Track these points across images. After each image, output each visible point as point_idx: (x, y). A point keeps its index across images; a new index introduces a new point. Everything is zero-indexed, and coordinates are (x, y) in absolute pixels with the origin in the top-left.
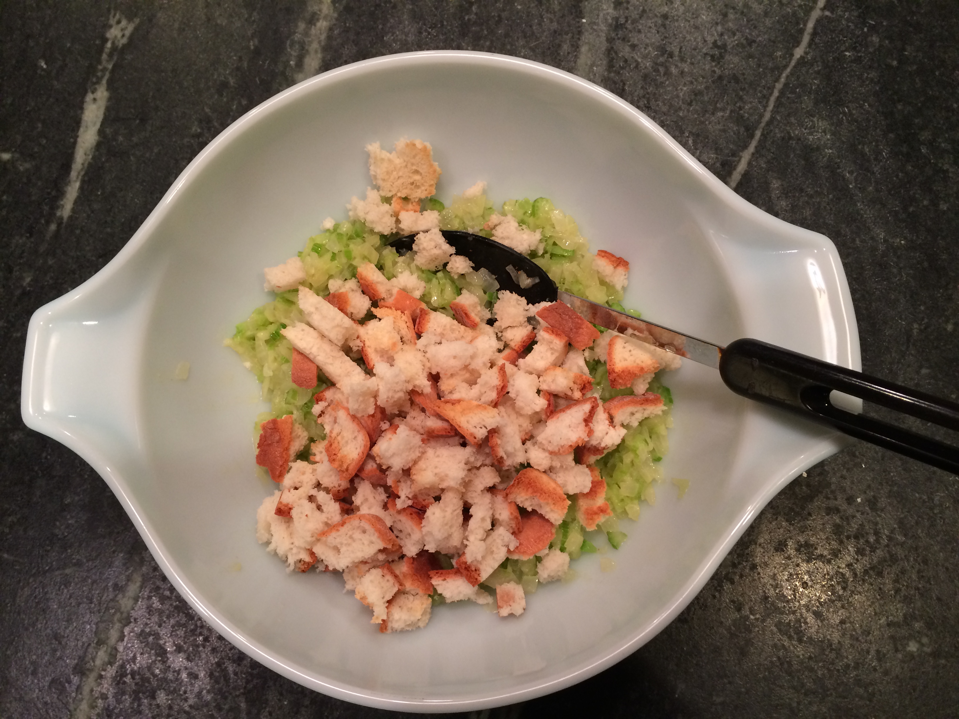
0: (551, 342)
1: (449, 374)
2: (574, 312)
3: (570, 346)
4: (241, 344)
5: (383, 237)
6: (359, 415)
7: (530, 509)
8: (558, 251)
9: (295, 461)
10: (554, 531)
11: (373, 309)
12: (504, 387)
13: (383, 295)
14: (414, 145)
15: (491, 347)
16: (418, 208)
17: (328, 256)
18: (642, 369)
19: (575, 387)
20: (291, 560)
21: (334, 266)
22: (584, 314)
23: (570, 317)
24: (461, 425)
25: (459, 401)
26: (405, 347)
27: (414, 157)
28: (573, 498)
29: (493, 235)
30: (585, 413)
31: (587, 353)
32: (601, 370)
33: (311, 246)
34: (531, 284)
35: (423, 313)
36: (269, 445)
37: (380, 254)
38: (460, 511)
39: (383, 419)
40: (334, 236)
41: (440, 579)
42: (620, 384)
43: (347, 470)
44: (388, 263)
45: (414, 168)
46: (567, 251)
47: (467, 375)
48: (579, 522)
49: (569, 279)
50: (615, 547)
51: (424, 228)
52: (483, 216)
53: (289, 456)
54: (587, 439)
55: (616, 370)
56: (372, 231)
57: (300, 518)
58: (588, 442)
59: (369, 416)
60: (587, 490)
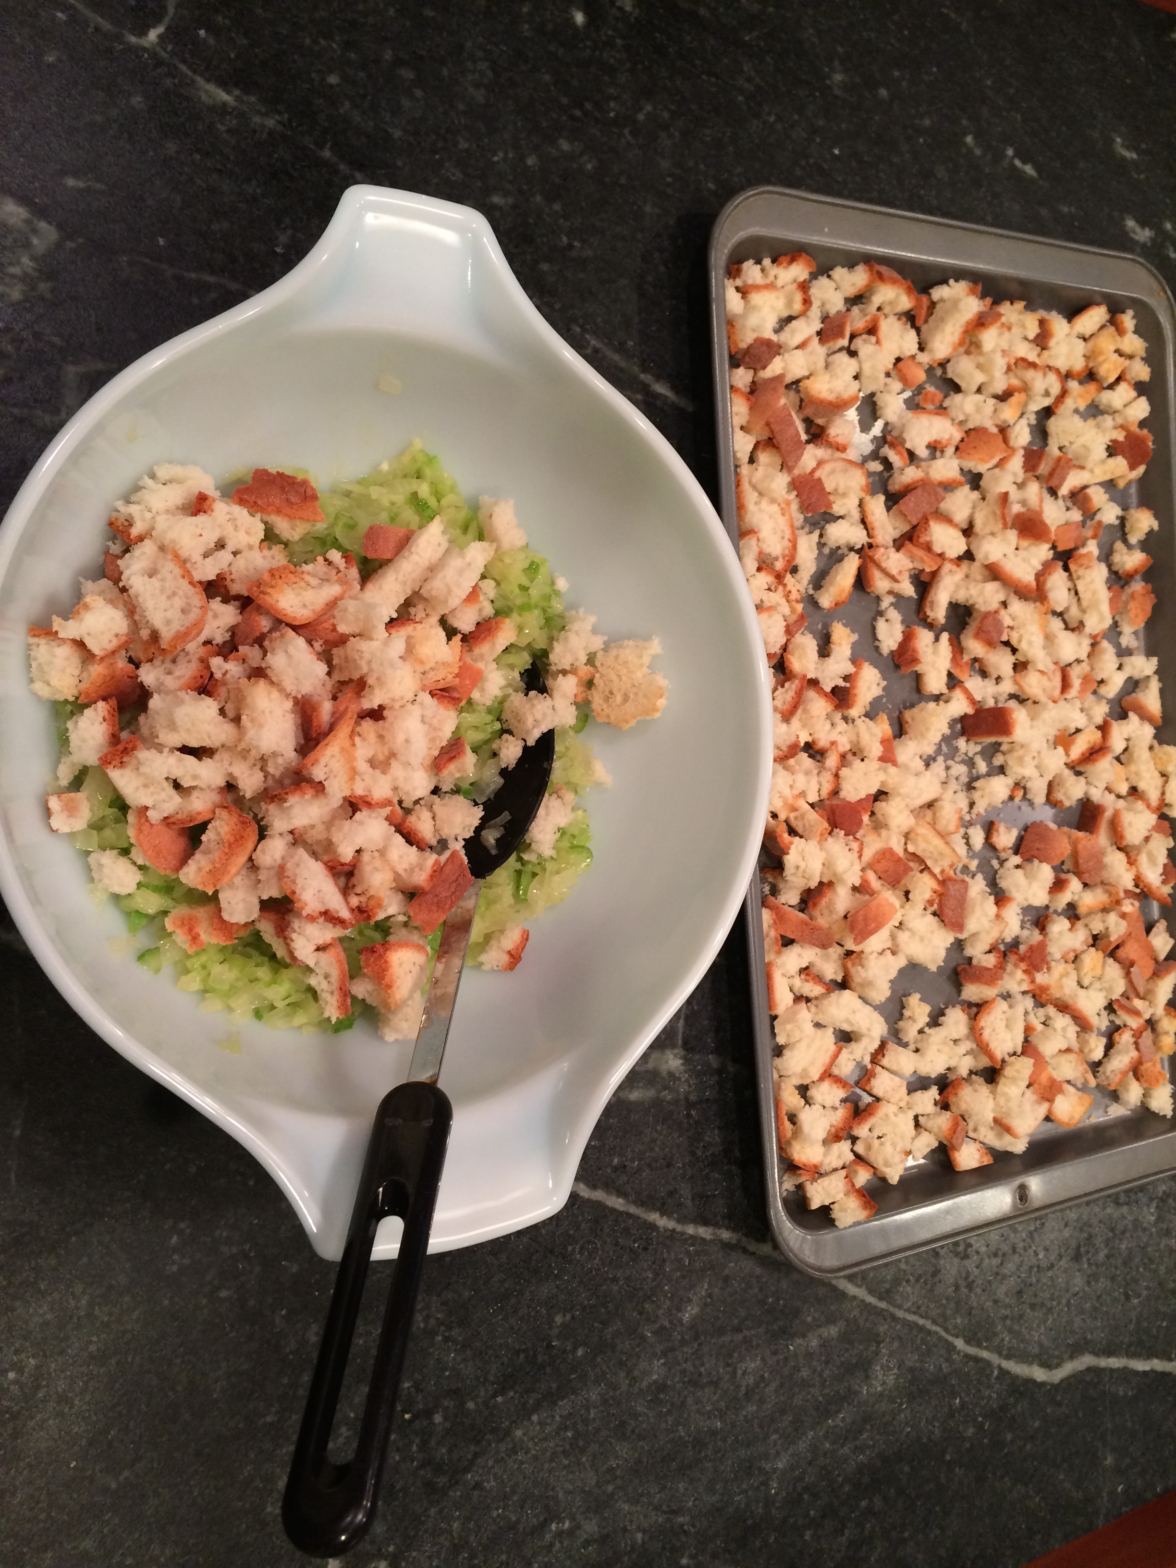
0: (421, 869)
1: (383, 733)
2: (459, 898)
3: (411, 894)
4: (414, 460)
5: (545, 653)
6: (336, 613)
7: (204, 838)
8: (525, 879)
9: (262, 521)
10: (168, 872)
11: (459, 636)
12: (369, 805)
13: (477, 651)
14: (661, 697)
15: (415, 789)
16: (579, 699)
17: (525, 582)
18: (389, 987)
19: (363, 899)
20: (134, 509)
21: (511, 587)
22: (454, 913)
23: (453, 893)
24: (329, 748)
25: (354, 745)
26: (418, 675)
27: (645, 696)
28: (214, 899)
29: (550, 795)
30: (337, 912)
31: (402, 918)
32: (377, 936)
33: (536, 560)
34: (487, 844)
35: (455, 701)
36: (283, 488)
37: (522, 649)
38: (207, 743)
39: (326, 642)
40: (547, 590)
41: (106, 713)
42: (368, 959)
43: (262, 592)
44: (512, 659)
45: (632, 696)
46: (525, 893)
47: (381, 757)
48: (174, 907)
49: (492, 893)
50: (141, 957)
51: (557, 706)
52: (568, 783)
53: (269, 514)
54: (304, 913)
55: (388, 953)
56: (551, 639)
57: (197, 526)
58: (299, 915)
59: (334, 626)
60: (226, 916)
